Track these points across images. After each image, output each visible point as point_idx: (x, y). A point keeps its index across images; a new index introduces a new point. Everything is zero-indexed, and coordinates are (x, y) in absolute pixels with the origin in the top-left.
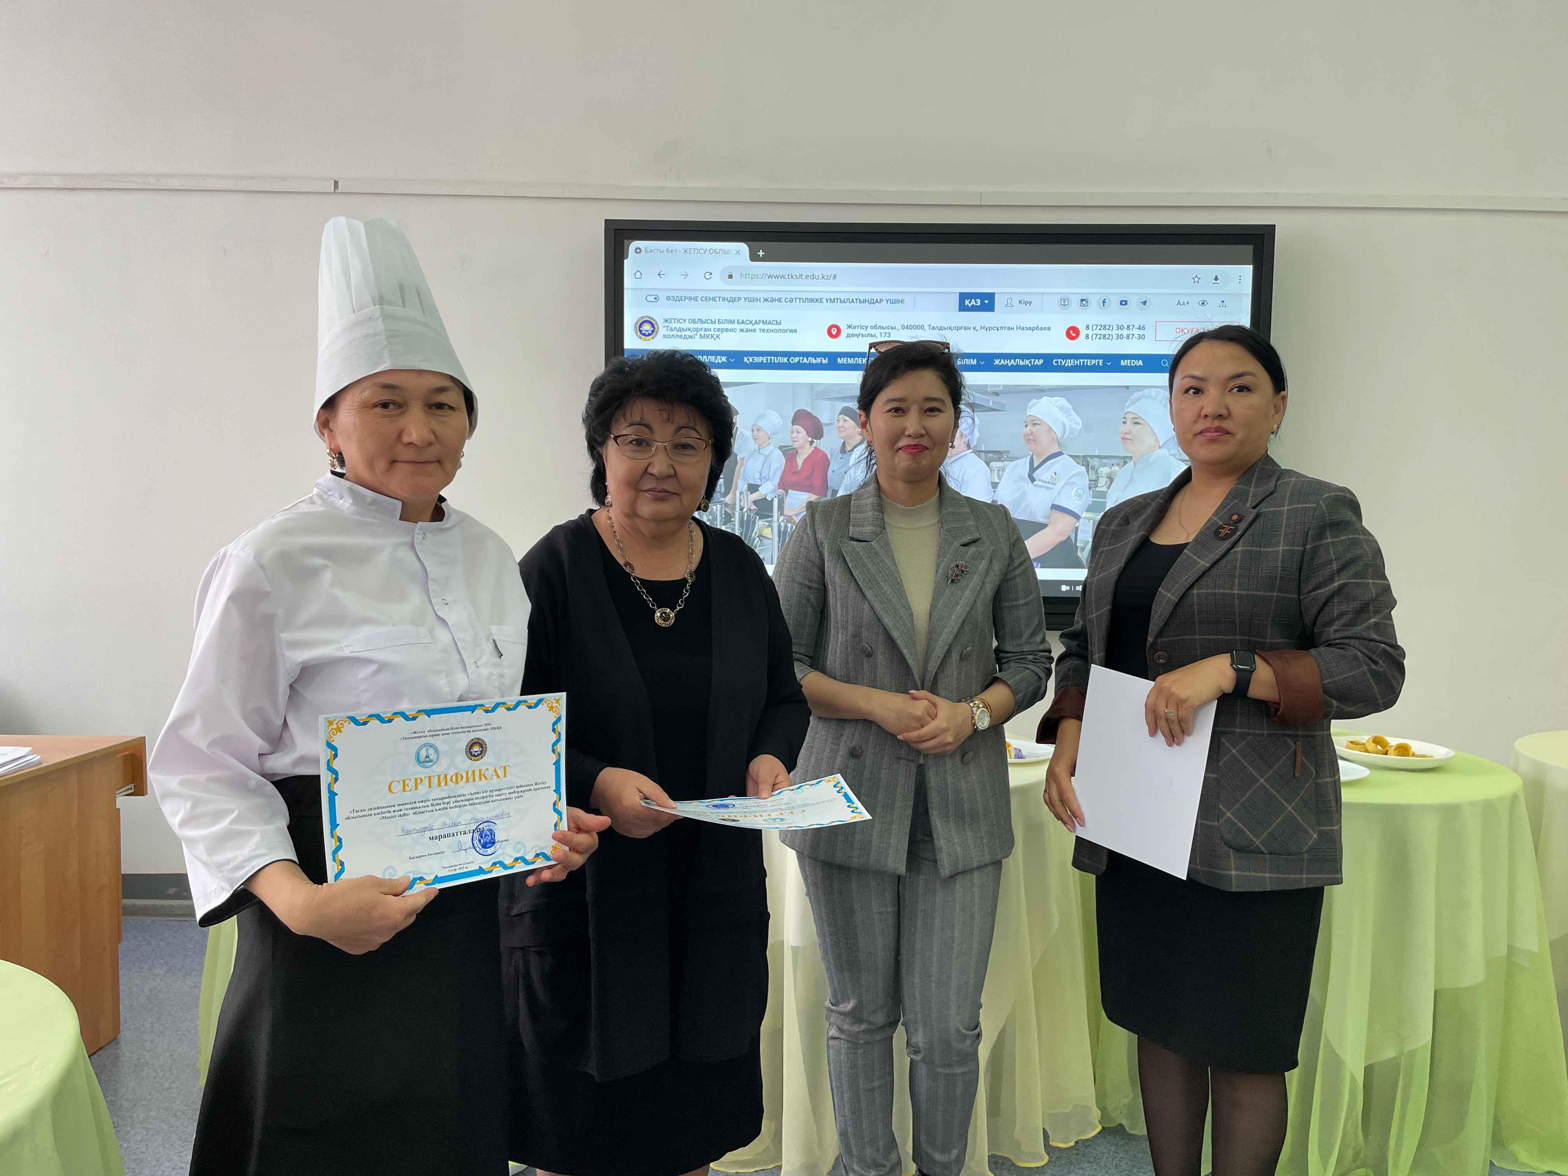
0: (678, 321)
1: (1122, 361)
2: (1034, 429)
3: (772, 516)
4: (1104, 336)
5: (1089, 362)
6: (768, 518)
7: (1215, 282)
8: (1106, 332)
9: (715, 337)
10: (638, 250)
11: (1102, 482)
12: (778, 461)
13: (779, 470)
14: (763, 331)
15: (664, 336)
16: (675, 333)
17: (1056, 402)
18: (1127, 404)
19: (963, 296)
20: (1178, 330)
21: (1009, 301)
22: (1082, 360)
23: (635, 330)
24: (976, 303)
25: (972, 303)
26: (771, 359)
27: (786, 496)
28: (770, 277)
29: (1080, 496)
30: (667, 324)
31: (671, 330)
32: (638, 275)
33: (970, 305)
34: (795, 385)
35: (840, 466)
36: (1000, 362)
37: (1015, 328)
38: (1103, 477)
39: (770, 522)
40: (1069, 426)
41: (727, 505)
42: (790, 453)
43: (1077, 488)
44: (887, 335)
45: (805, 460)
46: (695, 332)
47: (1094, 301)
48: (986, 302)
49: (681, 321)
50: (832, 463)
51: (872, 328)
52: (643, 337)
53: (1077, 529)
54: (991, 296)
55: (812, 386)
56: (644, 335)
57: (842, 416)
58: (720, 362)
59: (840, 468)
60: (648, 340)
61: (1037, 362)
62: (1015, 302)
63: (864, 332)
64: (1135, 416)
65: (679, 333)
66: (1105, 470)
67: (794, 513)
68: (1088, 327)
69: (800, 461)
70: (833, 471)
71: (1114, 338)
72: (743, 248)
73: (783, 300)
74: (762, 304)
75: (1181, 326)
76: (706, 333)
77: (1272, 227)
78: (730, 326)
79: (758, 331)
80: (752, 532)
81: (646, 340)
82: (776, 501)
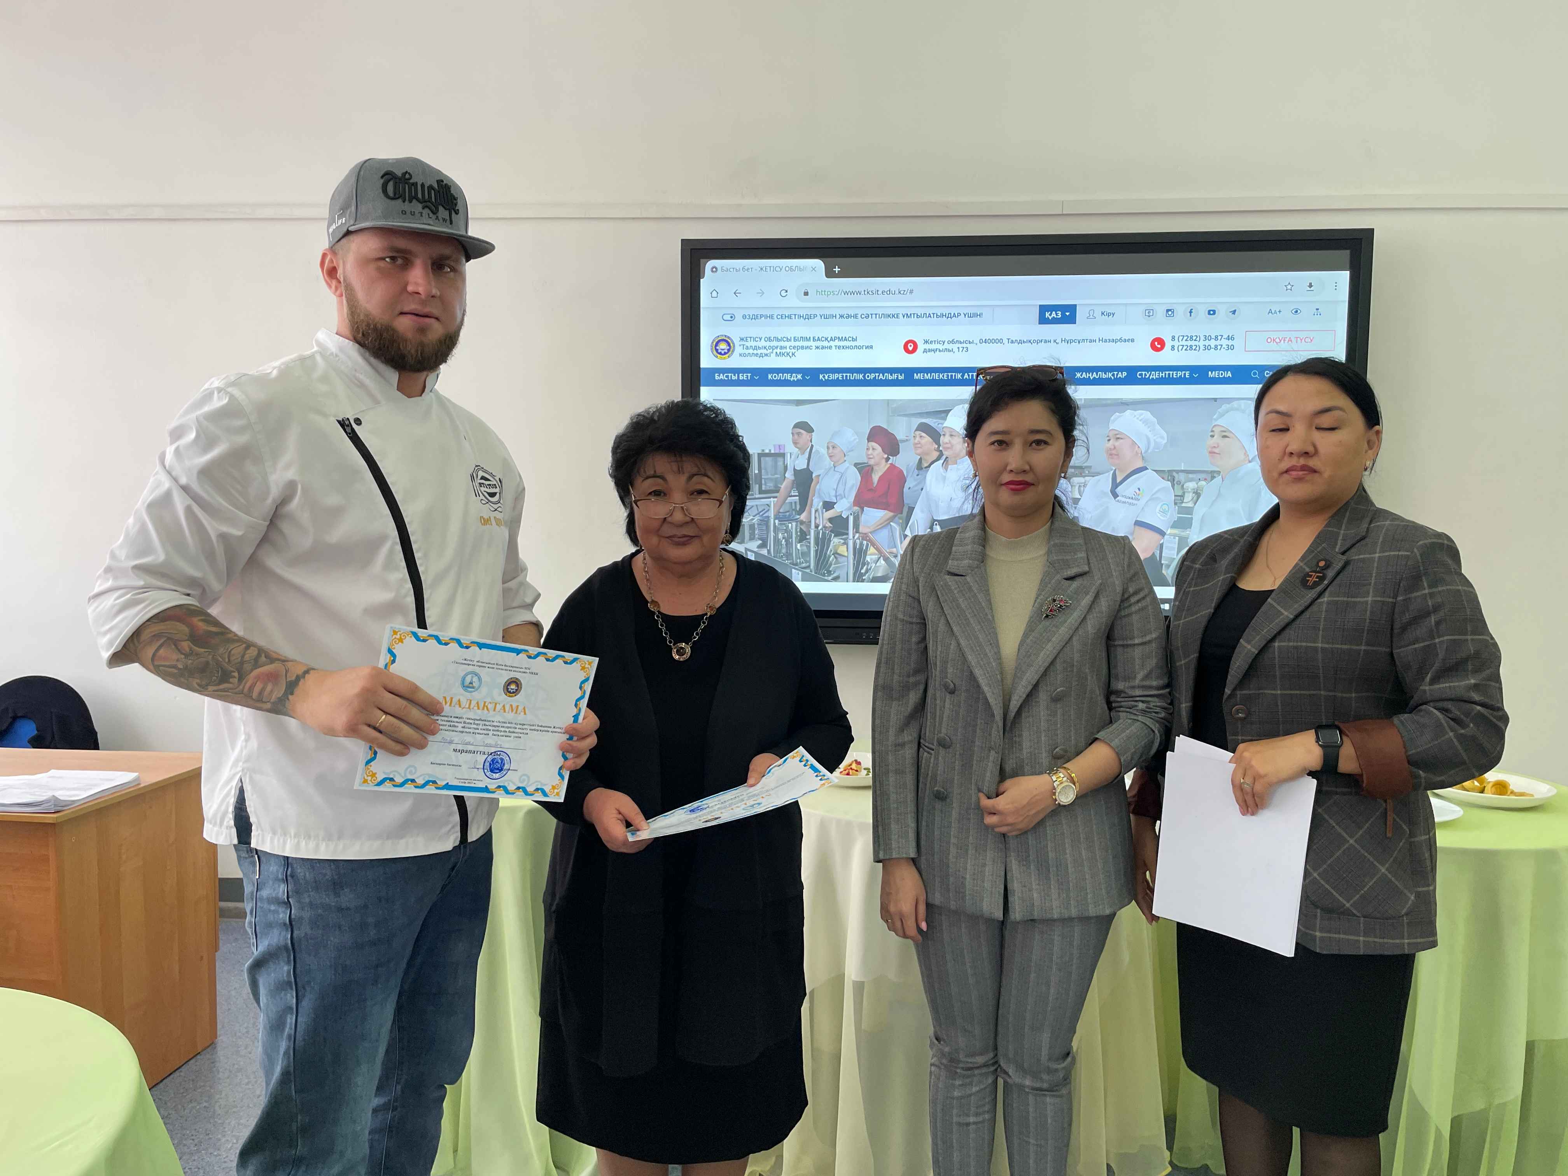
0: (754, 340)
1: (1210, 372)
2: (1117, 444)
3: (847, 534)
4: (1191, 346)
5: (1175, 374)
6: (843, 535)
7: (1309, 288)
8: (1193, 343)
9: (791, 354)
10: (714, 269)
11: (1189, 497)
12: (854, 479)
13: (855, 488)
14: (839, 347)
15: (740, 355)
16: (751, 351)
17: (1140, 415)
18: (1215, 417)
19: (1043, 309)
20: (1269, 340)
21: (1091, 313)
22: (1167, 373)
23: (712, 349)
24: (1056, 315)
25: (1053, 316)
26: (846, 376)
27: (862, 513)
28: (846, 293)
29: (1164, 512)
30: (743, 343)
31: (747, 348)
32: (714, 294)
33: (1050, 318)
35: (914, 484)
36: (1081, 375)
37: (1097, 341)
38: (1189, 492)
39: (846, 539)
40: (1154, 440)
41: (802, 523)
42: (865, 470)
43: (1162, 503)
44: (965, 349)
45: (880, 478)
46: (771, 350)
47: (1180, 311)
48: (1068, 315)
49: (757, 339)
50: (908, 480)
51: (950, 342)
52: (719, 355)
53: (1161, 546)
54: (1072, 308)
55: (888, 402)
56: (720, 354)
57: (918, 433)
58: (795, 379)
59: (916, 485)
60: (725, 358)
61: (1120, 375)
62: (1098, 313)
63: (940, 347)
64: (1223, 429)
65: (755, 352)
66: (1191, 485)
67: (869, 530)
68: (1173, 338)
69: (876, 478)
70: (909, 488)
71: (1201, 349)
72: (817, 264)
73: (859, 316)
74: (838, 320)
75: (1273, 335)
76: (781, 351)
77: (1371, 232)
78: (805, 344)
79: (834, 348)
80: (827, 549)
81: (721, 359)
82: (851, 519)
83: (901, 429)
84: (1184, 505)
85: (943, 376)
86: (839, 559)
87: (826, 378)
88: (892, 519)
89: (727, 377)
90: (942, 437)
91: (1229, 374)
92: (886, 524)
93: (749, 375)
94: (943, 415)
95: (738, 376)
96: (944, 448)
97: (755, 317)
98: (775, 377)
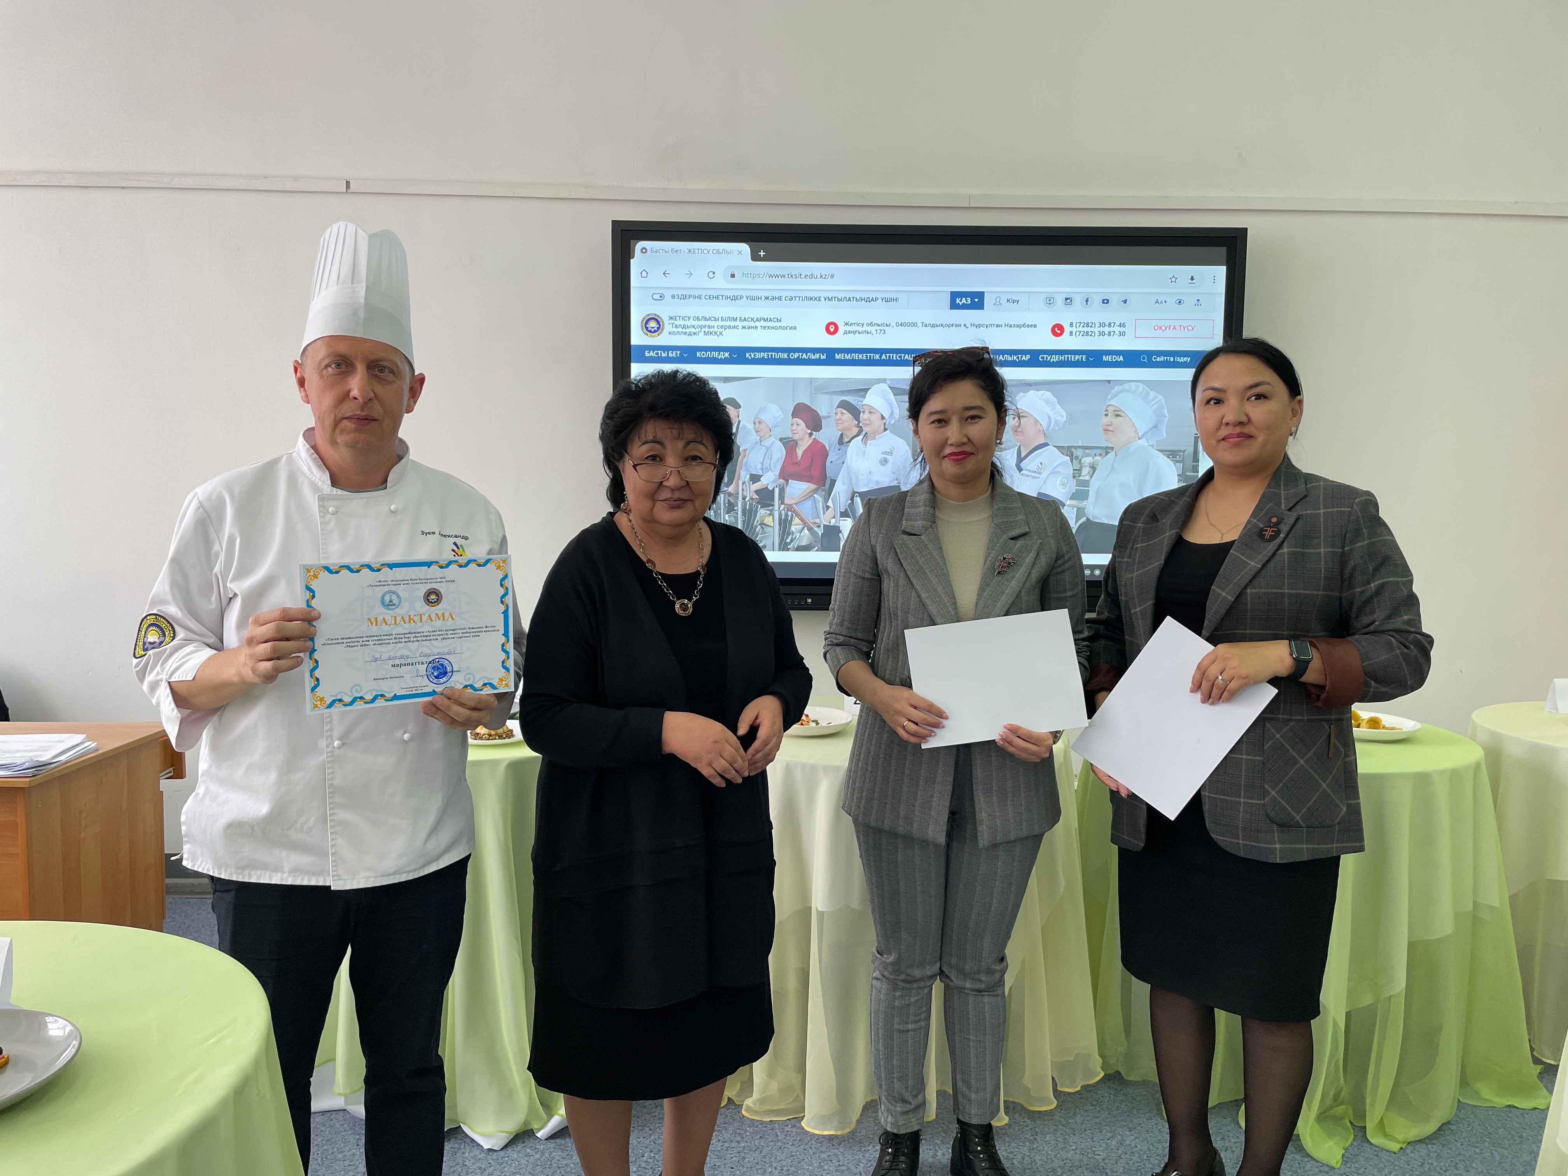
0: (683, 319)
1: (1104, 356)
2: (1022, 422)
3: (773, 505)
4: (1087, 333)
5: (1073, 358)
6: (769, 507)
7: (1190, 281)
8: (1089, 329)
9: (718, 333)
10: (644, 250)
12: (779, 452)
13: (780, 462)
15: (670, 333)
16: (680, 330)
17: (1042, 396)
18: (1108, 397)
19: (954, 295)
20: (1156, 328)
21: (998, 299)
22: (1066, 356)
23: (642, 327)
24: (966, 301)
25: (963, 302)
26: (772, 355)
27: (787, 485)
28: (771, 276)
29: (1063, 484)
30: (672, 321)
31: (676, 326)
32: (644, 274)
33: (961, 303)
34: (794, 379)
35: (837, 457)
37: (1003, 325)
38: (1086, 466)
39: (772, 510)
40: (1055, 418)
41: (730, 494)
42: (790, 445)
43: (1061, 477)
44: (882, 332)
45: (805, 452)
46: (699, 329)
47: (1078, 300)
48: (976, 301)
49: (685, 318)
50: (830, 454)
51: (868, 325)
52: (649, 333)
54: (981, 295)
55: (811, 380)
56: (650, 331)
57: (839, 410)
58: (723, 357)
59: (838, 459)
60: (654, 336)
61: (1024, 358)
62: (1004, 301)
63: (860, 329)
64: (1116, 409)
65: (684, 330)
66: (1087, 460)
67: (794, 502)
68: (1071, 325)
69: (800, 452)
70: (831, 462)
71: (1096, 335)
72: (744, 248)
73: (783, 298)
74: (762, 302)
75: (1159, 323)
76: (709, 330)
77: (1245, 231)
78: (733, 324)
79: (759, 328)
80: (754, 520)
81: (652, 336)
82: (777, 491)
83: (824, 406)
84: (1081, 478)
85: (863, 356)
86: (765, 529)
87: (753, 357)
88: (815, 491)
89: (657, 354)
90: (862, 414)
91: (1121, 358)
92: (809, 496)
93: (678, 352)
94: (862, 393)
95: (668, 354)
96: (863, 424)
97: (684, 297)
98: (703, 354)
